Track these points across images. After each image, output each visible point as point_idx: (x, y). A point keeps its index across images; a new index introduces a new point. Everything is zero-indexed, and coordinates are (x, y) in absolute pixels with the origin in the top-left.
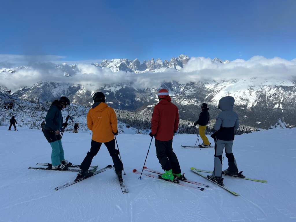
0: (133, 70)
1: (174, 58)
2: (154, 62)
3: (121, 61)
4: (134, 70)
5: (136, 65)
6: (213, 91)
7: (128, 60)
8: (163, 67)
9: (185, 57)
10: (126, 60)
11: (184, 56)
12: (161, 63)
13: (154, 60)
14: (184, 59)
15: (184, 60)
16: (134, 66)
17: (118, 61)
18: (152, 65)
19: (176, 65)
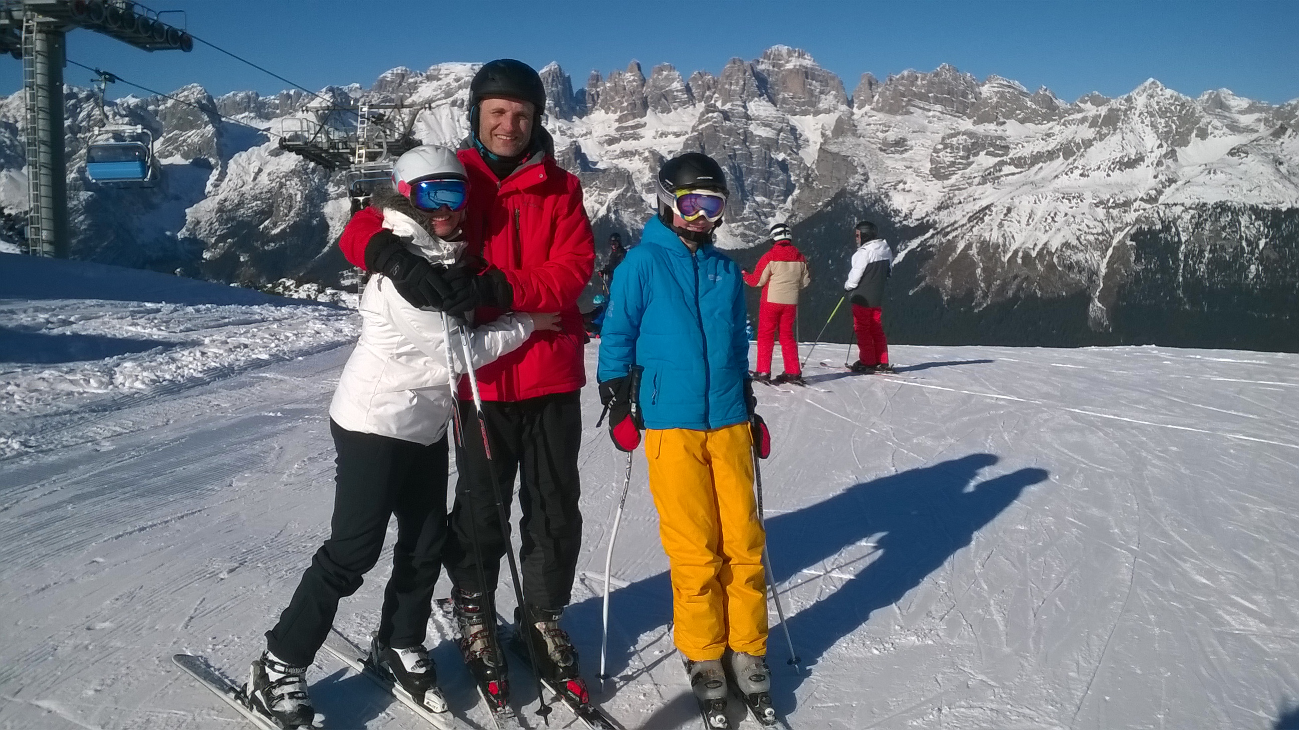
1: (742, 62)
2: (644, 81)
6: (932, 225)
8: (684, 103)
9: (794, 59)
11: (790, 54)
12: (676, 85)
13: (639, 69)
14: (790, 66)
15: (791, 71)
17: (463, 75)
18: (632, 94)
19: (752, 96)
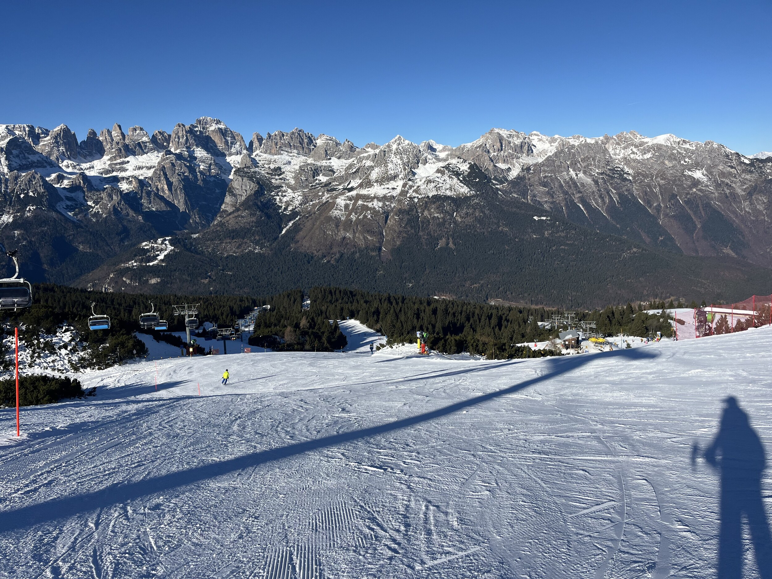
0: (53, 158)
1: (183, 125)
2: (124, 136)
3: (10, 132)
4: (58, 160)
5: (65, 144)
6: (299, 214)
7: (32, 128)
8: (152, 149)
9: (214, 124)
10: (27, 129)
11: (212, 121)
12: (146, 139)
13: (120, 129)
14: (212, 128)
15: (213, 131)
16: (58, 147)
18: (118, 144)
19: (193, 145)
